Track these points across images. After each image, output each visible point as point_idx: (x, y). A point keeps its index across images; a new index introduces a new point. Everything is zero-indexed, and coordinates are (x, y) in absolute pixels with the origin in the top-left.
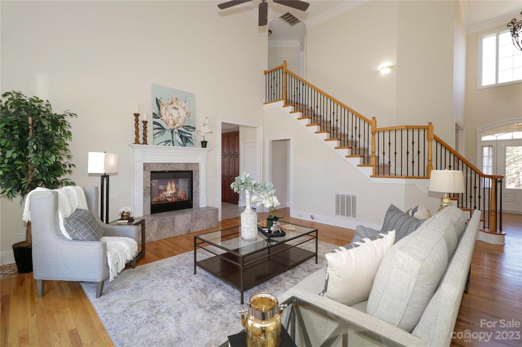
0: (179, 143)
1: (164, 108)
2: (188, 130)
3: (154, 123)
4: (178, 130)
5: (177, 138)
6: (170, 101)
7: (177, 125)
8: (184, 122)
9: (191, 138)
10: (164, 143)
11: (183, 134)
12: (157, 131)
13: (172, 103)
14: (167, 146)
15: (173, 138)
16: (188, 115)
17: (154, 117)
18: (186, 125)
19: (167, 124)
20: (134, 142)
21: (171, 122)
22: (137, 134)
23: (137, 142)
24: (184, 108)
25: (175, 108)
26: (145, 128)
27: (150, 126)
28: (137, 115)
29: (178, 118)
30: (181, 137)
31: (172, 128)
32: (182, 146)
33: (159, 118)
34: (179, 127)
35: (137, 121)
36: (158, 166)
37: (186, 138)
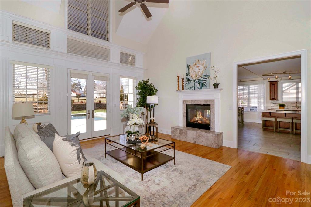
0: (198, 87)
1: (191, 69)
2: (204, 78)
3: (186, 78)
4: (198, 80)
5: (197, 84)
6: (195, 64)
7: (198, 77)
8: (202, 74)
9: (205, 83)
10: (190, 89)
11: (200, 81)
12: (187, 82)
13: (196, 64)
14: (191, 90)
15: (194, 85)
16: (205, 68)
17: (186, 76)
18: (203, 75)
19: (192, 77)
20: (177, 89)
21: (194, 76)
22: (178, 85)
23: (179, 89)
24: (203, 65)
25: (197, 67)
26: (183, 82)
27: (185, 80)
28: (178, 77)
29: (199, 72)
30: (199, 83)
31: (194, 79)
32: (199, 89)
33: (188, 75)
34: (198, 78)
35: (178, 79)
36: (190, 101)
37: (203, 83)
